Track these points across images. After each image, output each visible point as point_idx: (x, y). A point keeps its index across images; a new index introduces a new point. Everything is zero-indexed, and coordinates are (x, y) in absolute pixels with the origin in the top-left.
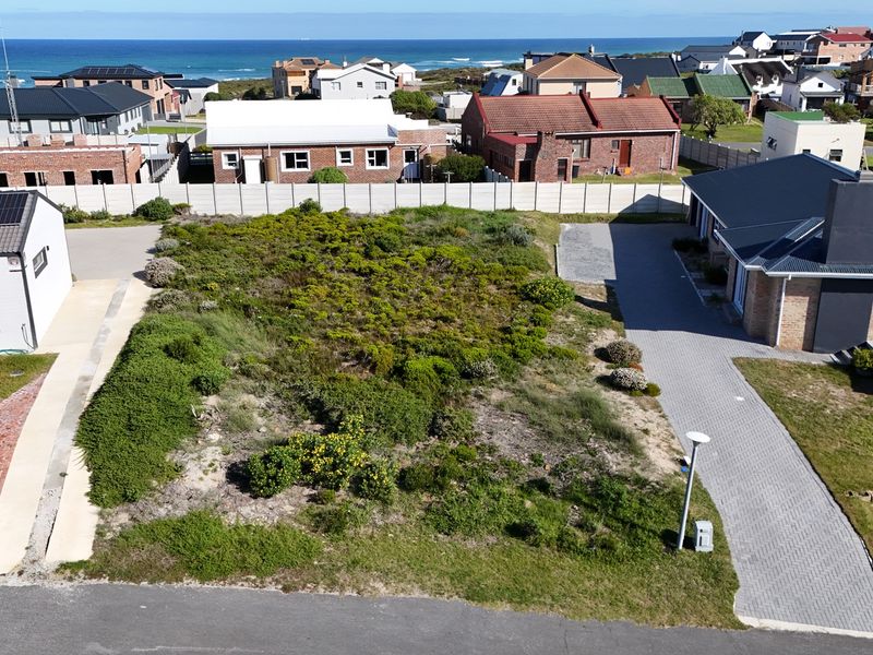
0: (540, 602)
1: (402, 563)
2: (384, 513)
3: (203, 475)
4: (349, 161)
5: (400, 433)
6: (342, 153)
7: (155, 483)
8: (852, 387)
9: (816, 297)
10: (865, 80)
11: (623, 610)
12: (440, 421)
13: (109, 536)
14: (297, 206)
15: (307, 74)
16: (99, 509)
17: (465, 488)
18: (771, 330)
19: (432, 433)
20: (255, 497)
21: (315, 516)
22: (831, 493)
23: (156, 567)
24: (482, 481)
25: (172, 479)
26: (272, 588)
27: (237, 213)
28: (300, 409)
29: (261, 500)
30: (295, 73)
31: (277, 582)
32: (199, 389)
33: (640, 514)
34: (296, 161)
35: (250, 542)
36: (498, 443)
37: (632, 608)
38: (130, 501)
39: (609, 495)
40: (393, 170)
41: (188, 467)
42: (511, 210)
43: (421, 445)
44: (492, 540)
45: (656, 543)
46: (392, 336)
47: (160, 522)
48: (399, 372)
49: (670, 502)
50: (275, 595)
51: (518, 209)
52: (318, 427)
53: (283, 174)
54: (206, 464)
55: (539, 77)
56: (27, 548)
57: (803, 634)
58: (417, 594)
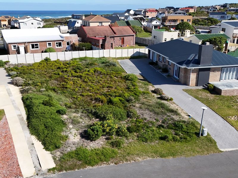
0: (178, 155)
1: (140, 151)
2: (127, 139)
3: (74, 137)
4: (51, 46)
5: (120, 118)
6: (48, 43)
7: (62, 142)
8: (210, 93)
9: (198, 73)
10: (166, 21)
11: (197, 153)
12: (130, 113)
13: (57, 159)
14: (43, 59)
15: (7, 21)
16: (50, 152)
17: (144, 130)
18: (188, 82)
19: (128, 117)
20: (92, 141)
21: (110, 143)
22: (223, 118)
23: (77, 165)
24: (147, 127)
25: (66, 140)
26: (112, 164)
27: (24, 63)
28: (90, 115)
29: (93, 142)
30: (3, 21)
31: (112, 162)
32: (60, 113)
33: (188, 129)
34: (35, 46)
35: (99, 153)
36: (146, 117)
37: (198, 152)
38: (59, 148)
39: (179, 126)
40: (64, 48)
41: (69, 136)
42: (104, 57)
43: (126, 120)
44: (157, 142)
45: (194, 135)
46: (100, 93)
47: (69, 152)
48: (110, 102)
49: (193, 125)
50: (114, 166)
51: (105, 57)
52: (97, 120)
53: (31, 50)
54: (74, 134)
55: (90, 21)
56: (34, 167)
57: (234, 151)
58: (148, 159)
